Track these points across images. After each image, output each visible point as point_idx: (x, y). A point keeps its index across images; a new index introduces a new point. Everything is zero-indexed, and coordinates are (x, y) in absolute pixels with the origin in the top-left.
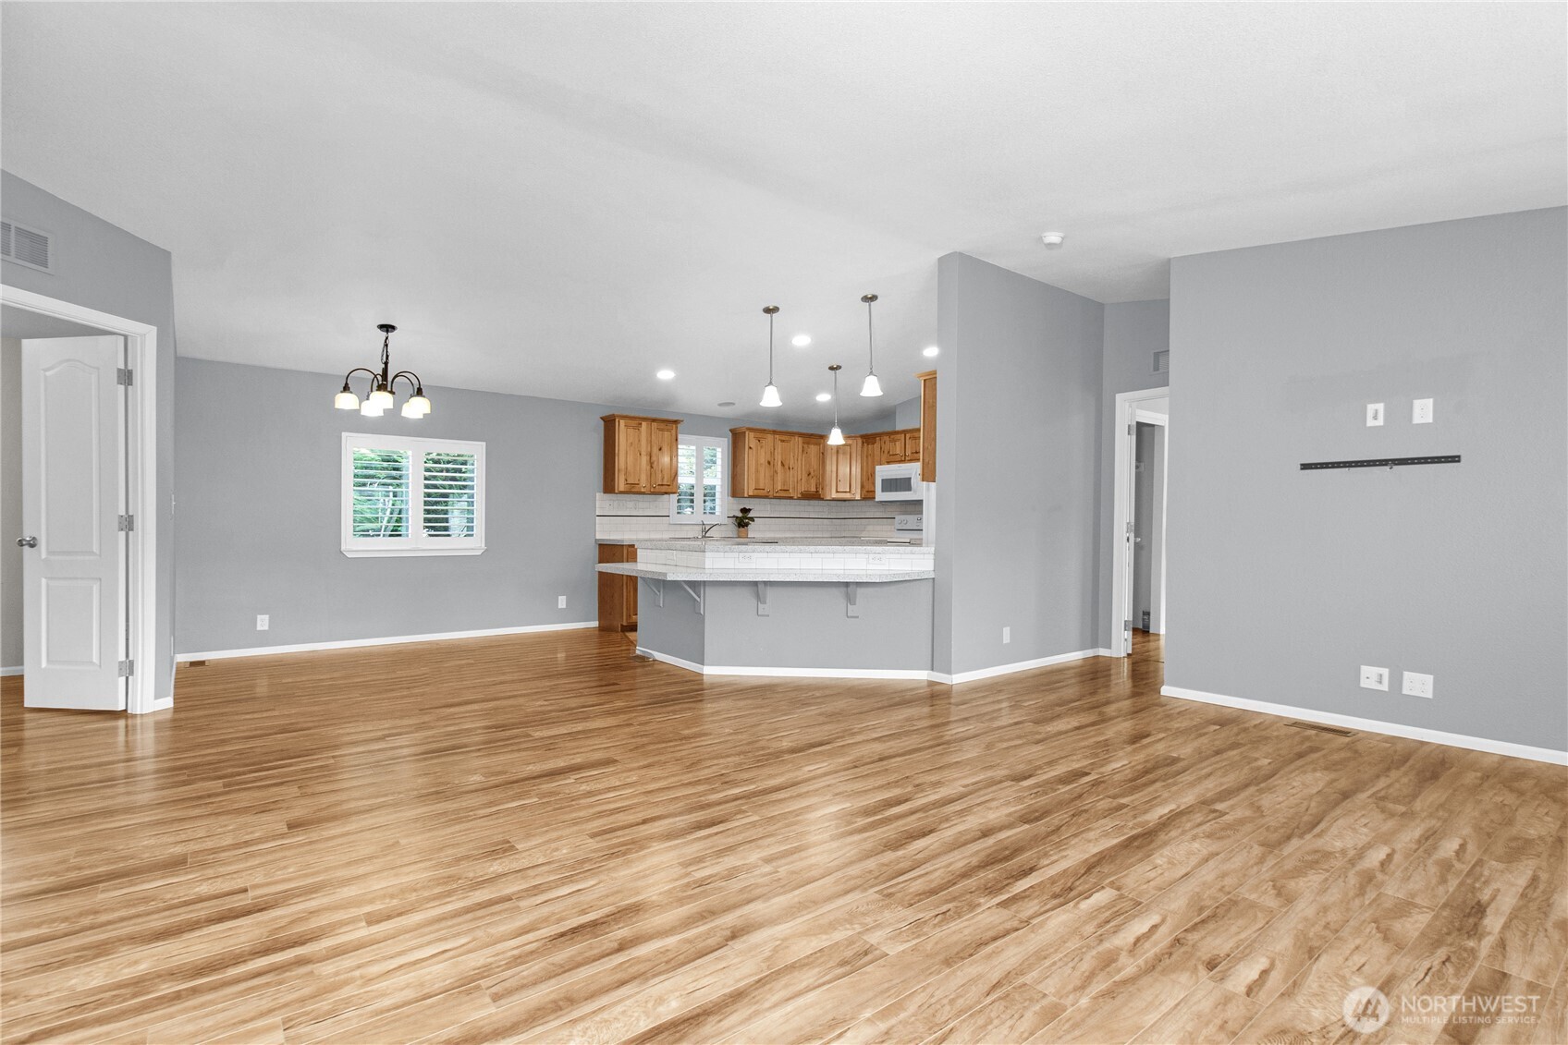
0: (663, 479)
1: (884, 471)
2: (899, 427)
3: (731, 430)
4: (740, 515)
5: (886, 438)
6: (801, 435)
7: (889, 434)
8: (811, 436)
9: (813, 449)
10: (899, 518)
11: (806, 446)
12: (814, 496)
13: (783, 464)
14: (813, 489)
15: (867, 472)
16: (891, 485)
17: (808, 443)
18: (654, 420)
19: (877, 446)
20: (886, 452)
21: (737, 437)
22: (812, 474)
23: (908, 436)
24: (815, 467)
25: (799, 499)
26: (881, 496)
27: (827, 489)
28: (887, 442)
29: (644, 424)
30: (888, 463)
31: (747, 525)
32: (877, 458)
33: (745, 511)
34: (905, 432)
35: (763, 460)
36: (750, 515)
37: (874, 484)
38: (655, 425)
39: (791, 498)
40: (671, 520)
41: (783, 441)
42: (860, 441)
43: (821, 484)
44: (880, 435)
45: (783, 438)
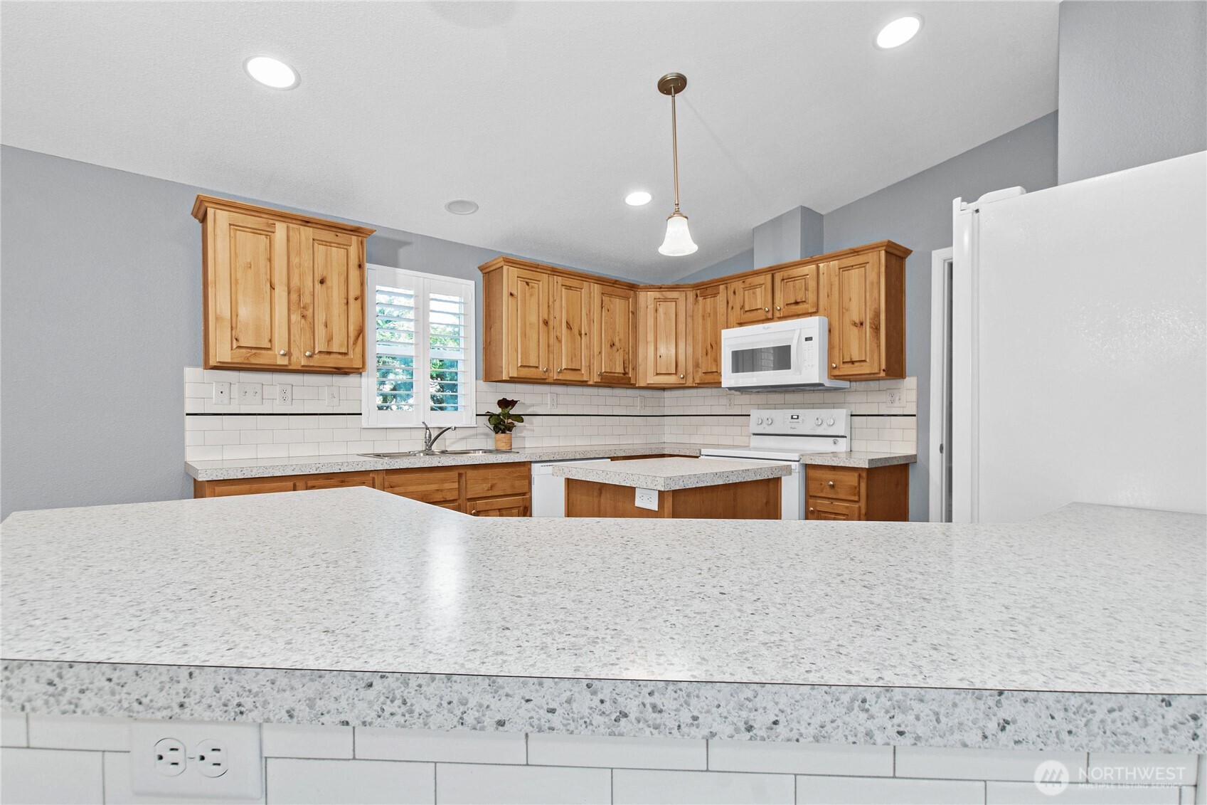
0: (330, 340)
1: (734, 339)
2: (759, 264)
3: (481, 269)
4: (498, 410)
5: (738, 285)
6: (600, 280)
7: (743, 277)
8: (614, 283)
9: (618, 305)
10: (756, 414)
11: (606, 299)
12: (620, 381)
13: (569, 327)
14: (619, 369)
15: (705, 341)
16: (745, 360)
17: (610, 295)
18: (306, 222)
19: (721, 298)
20: (738, 307)
21: (490, 276)
22: (617, 343)
23: (778, 277)
24: (622, 336)
25: (596, 385)
26: (729, 378)
27: (641, 369)
28: (740, 292)
29: (280, 229)
30: (741, 324)
31: (509, 428)
32: (721, 319)
33: (504, 403)
34: (773, 270)
35: (533, 318)
36: (513, 411)
37: (717, 360)
38: (307, 232)
39: (583, 384)
40: (364, 421)
41: (569, 288)
42: (691, 295)
43: (631, 361)
44: (725, 281)
45: (569, 282)
